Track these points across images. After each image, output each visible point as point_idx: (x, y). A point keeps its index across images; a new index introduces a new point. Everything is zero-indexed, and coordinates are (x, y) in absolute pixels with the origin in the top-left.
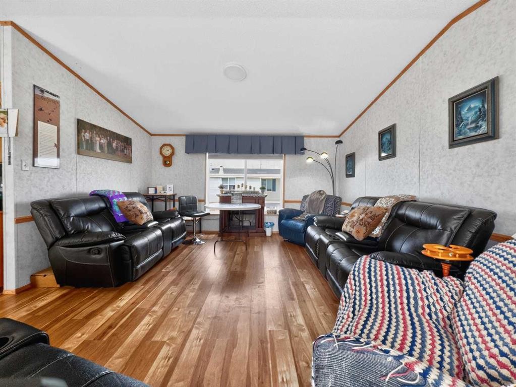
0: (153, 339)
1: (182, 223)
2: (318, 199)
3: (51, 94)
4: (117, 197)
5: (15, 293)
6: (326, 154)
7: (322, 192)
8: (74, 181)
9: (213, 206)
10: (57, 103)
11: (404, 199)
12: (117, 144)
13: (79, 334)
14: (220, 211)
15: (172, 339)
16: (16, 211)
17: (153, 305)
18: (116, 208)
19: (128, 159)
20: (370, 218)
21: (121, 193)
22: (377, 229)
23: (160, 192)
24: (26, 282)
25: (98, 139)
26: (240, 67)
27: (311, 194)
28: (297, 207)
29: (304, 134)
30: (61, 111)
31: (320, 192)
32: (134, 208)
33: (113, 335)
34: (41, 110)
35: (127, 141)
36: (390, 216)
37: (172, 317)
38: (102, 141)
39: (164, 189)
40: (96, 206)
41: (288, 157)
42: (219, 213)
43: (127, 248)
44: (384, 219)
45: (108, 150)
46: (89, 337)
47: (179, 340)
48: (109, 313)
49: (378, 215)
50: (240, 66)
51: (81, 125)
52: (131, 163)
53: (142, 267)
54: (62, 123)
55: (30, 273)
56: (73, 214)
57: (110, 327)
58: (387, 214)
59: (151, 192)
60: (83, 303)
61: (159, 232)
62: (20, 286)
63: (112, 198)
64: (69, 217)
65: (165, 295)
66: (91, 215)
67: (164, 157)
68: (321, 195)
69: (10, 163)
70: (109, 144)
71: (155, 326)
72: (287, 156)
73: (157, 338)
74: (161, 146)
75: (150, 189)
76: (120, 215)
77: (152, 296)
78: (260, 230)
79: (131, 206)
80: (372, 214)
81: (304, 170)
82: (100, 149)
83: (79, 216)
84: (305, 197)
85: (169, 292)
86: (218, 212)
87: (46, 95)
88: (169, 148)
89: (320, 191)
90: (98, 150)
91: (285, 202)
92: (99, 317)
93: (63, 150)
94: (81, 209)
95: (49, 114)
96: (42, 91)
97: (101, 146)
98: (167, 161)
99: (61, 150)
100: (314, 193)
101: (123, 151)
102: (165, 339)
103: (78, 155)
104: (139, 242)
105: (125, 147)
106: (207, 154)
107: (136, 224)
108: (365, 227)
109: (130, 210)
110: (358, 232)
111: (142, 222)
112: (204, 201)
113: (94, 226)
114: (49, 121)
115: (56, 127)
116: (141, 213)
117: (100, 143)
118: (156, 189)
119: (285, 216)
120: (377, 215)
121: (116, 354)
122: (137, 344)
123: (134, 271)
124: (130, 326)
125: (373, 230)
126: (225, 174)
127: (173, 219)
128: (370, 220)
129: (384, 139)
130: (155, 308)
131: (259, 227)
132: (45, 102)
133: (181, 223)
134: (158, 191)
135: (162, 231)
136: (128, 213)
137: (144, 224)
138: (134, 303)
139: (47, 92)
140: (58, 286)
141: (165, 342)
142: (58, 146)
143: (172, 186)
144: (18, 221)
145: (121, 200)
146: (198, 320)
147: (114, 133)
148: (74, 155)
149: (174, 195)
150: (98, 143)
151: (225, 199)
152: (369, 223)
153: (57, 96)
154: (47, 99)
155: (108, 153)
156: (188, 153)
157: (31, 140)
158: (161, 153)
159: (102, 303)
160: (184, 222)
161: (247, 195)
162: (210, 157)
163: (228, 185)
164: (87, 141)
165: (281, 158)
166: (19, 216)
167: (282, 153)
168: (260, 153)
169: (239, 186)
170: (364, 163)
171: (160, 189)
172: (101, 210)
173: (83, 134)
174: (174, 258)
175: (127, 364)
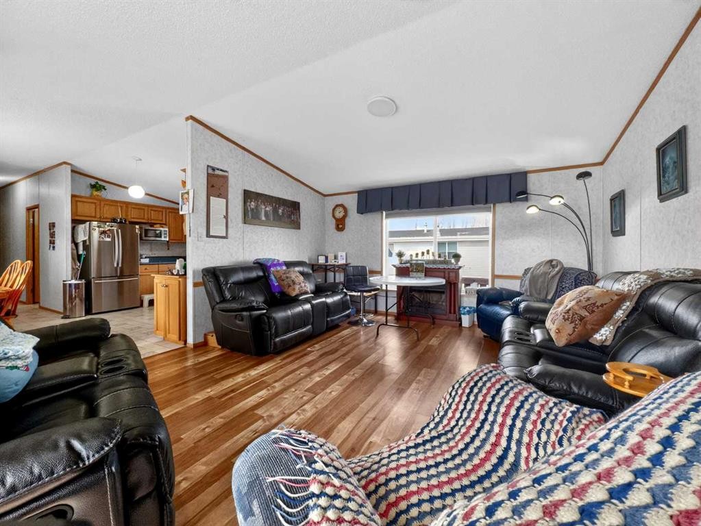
0: (256, 412)
1: (344, 299)
2: (545, 274)
3: (221, 170)
4: (275, 265)
5: (192, 347)
6: (562, 197)
7: (554, 263)
8: (241, 251)
9: (389, 280)
10: (226, 178)
11: (672, 276)
12: (283, 210)
13: (209, 390)
14: (398, 286)
15: (271, 416)
16: (194, 277)
17: (276, 381)
18: (272, 277)
19: (296, 225)
20: (585, 308)
21: (280, 262)
22: (603, 331)
23: (331, 262)
24: (201, 340)
25: (263, 207)
26: (387, 100)
27: (536, 267)
28: (514, 286)
29: (528, 169)
30: (229, 185)
31: (551, 263)
32: (287, 278)
33: (231, 398)
34: (213, 186)
35: (295, 206)
36: (634, 309)
37: (285, 396)
38: (267, 209)
39: (336, 258)
40: (254, 274)
41: (499, 207)
42: (396, 290)
43: (266, 318)
44: (620, 314)
45: (274, 216)
46: (214, 394)
47: (275, 420)
48: (239, 379)
49: (602, 305)
50: (385, 97)
51: (248, 195)
52: (299, 228)
53: (283, 341)
54: (230, 196)
55: (204, 332)
56: (230, 282)
57: (233, 391)
58: (628, 305)
59: (322, 260)
60: (227, 365)
61: (308, 306)
62: (197, 342)
63: (270, 267)
64: (227, 284)
65: (293, 374)
66: (247, 283)
67: (337, 220)
68: (553, 267)
69: (190, 236)
70: (275, 211)
71: (264, 400)
72: (497, 205)
73: (259, 412)
74: (333, 207)
75: (320, 257)
76: (276, 284)
77: (281, 373)
78: (452, 316)
79: (285, 275)
80: (589, 302)
81: (528, 227)
82: (265, 216)
83: (236, 284)
84: (527, 271)
85: (298, 372)
86: (395, 288)
87: (217, 172)
88: (341, 209)
89: (551, 261)
90: (264, 218)
91: (495, 277)
92: (231, 380)
93: (231, 220)
94: (240, 277)
95: (219, 189)
96: (214, 169)
97: (266, 215)
98: (340, 225)
99: (229, 220)
100: (540, 265)
101: (289, 217)
102: (265, 415)
103: (245, 225)
104: (280, 315)
105: (292, 213)
106: (384, 212)
107: (289, 296)
108: (573, 325)
109: (283, 280)
110: (559, 331)
111: (294, 294)
112: (380, 273)
113: (248, 293)
114: (219, 196)
115: (225, 200)
116: (294, 283)
117: (265, 211)
118: (327, 258)
119: (485, 299)
120: (599, 304)
121: (221, 415)
122: (242, 411)
123: (272, 343)
124: (245, 395)
125: (597, 331)
126: (443, 237)
127: (334, 293)
128: (584, 313)
129: (667, 160)
130: (276, 384)
131: (450, 313)
132: (216, 179)
133: (341, 298)
134: (329, 260)
135: (313, 306)
136: (282, 283)
137: (296, 296)
138: (263, 375)
139: (218, 169)
140: (220, 347)
141: (263, 417)
142: (226, 217)
143: (344, 254)
144: (195, 285)
145: (279, 268)
146: (306, 407)
147: (279, 199)
148: (241, 224)
149: (347, 265)
150: (263, 211)
151: (402, 271)
152: (582, 318)
153: (226, 171)
154: (218, 176)
155: (274, 220)
156: (362, 214)
157: (204, 214)
158: (334, 216)
159: (239, 369)
160: (348, 297)
161: (431, 266)
162: (387, 217)
163: (447, 251)
164: (252, 210)
165: (488, 210)
166: (196, 281)
167: (486, 202)
168: (452, 206)
169: (423, 253)
170: (639, 208)
171: (331, 257)
172: (259, 278)
173: (248, 204)
174: (327, 338)
175: (225, 424)
